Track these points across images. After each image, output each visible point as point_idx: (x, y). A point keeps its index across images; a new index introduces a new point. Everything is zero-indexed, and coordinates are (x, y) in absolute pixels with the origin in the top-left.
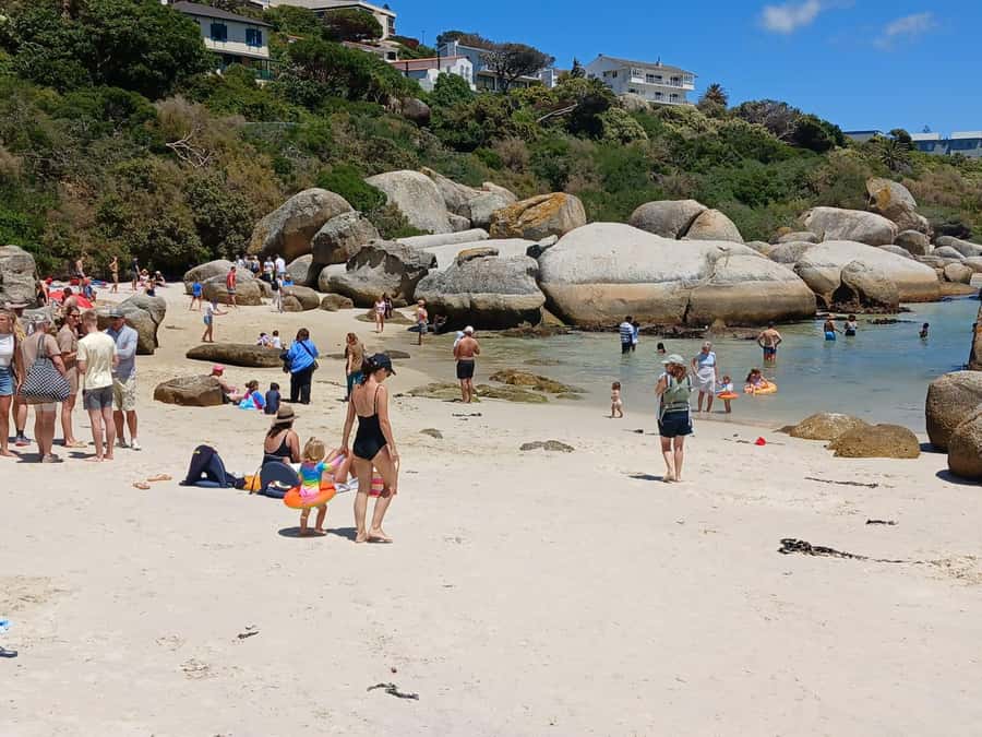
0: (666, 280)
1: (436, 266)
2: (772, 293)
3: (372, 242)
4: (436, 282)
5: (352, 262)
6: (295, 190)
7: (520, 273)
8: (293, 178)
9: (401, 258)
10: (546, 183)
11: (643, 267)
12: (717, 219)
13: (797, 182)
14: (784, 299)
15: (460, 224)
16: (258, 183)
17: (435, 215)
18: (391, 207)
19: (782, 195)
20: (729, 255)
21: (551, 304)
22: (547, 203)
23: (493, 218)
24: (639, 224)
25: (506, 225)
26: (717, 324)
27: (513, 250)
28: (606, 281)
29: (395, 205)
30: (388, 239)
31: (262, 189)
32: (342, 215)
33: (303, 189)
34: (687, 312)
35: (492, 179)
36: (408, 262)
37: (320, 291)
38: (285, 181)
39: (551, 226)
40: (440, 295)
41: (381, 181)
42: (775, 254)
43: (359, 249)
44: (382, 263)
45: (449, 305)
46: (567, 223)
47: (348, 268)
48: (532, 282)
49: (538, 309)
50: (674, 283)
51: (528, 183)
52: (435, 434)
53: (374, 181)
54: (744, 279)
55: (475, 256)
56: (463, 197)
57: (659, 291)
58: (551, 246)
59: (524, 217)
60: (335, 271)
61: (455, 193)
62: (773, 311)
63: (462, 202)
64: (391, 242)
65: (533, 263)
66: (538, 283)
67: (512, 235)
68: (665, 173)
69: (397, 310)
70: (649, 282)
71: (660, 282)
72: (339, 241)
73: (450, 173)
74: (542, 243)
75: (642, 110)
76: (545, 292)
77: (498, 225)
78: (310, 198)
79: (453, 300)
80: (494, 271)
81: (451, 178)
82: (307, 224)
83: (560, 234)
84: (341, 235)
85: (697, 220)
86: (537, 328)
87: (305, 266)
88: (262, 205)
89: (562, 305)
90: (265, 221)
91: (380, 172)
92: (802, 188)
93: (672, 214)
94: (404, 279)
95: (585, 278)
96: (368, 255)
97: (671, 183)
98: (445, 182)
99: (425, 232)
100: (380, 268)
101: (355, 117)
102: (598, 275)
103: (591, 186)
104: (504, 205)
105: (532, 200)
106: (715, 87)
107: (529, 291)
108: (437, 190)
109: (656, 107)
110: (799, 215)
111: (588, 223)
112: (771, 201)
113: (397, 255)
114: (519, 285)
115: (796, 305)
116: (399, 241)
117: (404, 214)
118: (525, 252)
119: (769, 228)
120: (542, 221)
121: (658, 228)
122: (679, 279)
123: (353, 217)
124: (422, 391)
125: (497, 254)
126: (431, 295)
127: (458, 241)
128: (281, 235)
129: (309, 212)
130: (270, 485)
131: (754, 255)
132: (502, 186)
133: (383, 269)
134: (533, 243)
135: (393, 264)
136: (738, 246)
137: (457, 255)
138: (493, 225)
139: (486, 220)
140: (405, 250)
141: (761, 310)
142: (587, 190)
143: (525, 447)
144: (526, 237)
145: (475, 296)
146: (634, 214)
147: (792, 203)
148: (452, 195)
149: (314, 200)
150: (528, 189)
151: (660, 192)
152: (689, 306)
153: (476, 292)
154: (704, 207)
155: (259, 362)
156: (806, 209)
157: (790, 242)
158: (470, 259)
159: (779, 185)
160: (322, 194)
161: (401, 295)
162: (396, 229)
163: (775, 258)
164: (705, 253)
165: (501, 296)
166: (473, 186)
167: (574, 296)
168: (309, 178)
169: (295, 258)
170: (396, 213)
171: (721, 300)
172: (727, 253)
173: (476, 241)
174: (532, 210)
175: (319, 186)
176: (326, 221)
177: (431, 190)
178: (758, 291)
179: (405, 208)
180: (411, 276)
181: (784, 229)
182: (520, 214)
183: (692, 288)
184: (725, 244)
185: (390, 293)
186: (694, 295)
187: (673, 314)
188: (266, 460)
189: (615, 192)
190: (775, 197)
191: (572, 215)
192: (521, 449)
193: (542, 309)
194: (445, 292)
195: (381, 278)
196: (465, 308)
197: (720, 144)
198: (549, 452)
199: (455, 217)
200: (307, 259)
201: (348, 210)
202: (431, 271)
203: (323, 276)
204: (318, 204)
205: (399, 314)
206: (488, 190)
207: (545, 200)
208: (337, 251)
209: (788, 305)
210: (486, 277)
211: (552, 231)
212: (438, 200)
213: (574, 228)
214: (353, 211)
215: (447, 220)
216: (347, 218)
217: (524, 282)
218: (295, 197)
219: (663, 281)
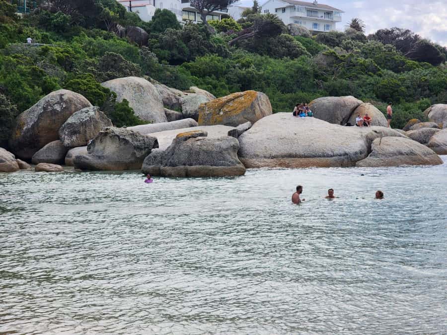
0: (336, 156)
1: (158, 147)
3: (107, 129)
5: (92, 145)
7: (225, 150)
9: (130, 141)
11: (319, 145)
12: (371, 109)
15: (174, 117)
17: (155, 110)
18: (122, 104)
20: (381, 137)
22: (242, 99)
23: (200, 110)
25: (211, 115)
27: (217, 134)
30: (118, 126)
32: (84, 110)
33: (53, 91)
36: (135, 143)
39: (246, 115)
40: (162, 168)
41: (113, 84)
43: (97, 134)
46: (258, 112)
47: (89, 149)
48: (234, 157)
50: (342, 157)
53: (107, 85)
54: (395, 154)
55: (189, 138)
58: (246, 130)
59: (226, 109)
60: (78, 152)
61: (169, 95)
63: (175, 101)
64: (122, 128)
65: (234, 141)
66: (239, 158)
67: (216, 123)
68: (325, 80)
70: (324, 156)
71: (331, 156)
72: (81, 128)
74: (240, 127)
75: (305, 36)
77: (204, 115)
78: (58, 97)
80: (204, 148)
81: (166, 84)
82: (56, 117)
83: (253, 121)
84: (83, 125)
85: (355, 112)
87: (55, 148)
90: (23, 116)
91: (112, 77)
93: (337, 106)
94: (134, 156)
95: (274, 154)
96: (104, 139)
98: (162, 87)
99: (147, 122)
100: (114, 149)
101: (92, 39)
102: (285, 152)
104: (207, 101)
105: (230, 97)
106: (355, 21)
107: (233, 164)
108: (156, 91)
109: (314, 33)
111: (274, 112)
113: (127, 138)
114: (224, 159)
116: (129, 128)
118: (227, 134)
120: (238, 112)
121: (327, 116)
122: (347, 154)
123: (92, 111)
127: (174, 128)
128: (36, 125)
129: (58, 108)
131: (401, 136)
132: (204, 89)
133: (116, 150)
134: (232, 128)
135: (124, 145)
137: (175, 137)
138: (200, 116)
139: (193, 113)
140: (133, 135)
144: (226, 124)
145: (189, 168)
148: (167, 96)
149: (61, 99)
153: (191, 165)
154: (360, 102)
158: (185, 139)
160: (68, 94)
164: (364, 136)
165: (211, 168)
166: (182, 90)
169: (47, 144)
172: (379, 134)
173: (187, 127)
174: (230, 104)
176: (71, 114)
177: (151, 91)
180: (138, 154)
181: (413, 120)
182: (221, 107)
184: (378, 129)
191: (262, 107)
194: (166, 165)
197: (363, 59)
199: (170, 112)
200: (57, 143)
201: (89, 106)
202: (153, 150)
203: (69, 156)
204: (65, 102)
206: (194, 93)
207: (241, 96)
210: (198, 153)
211: (246, 119)
212: (156, 99)
213: (264, 116)
214: (92, 106)
215: (163, 114)
216: (87, 112)
217: (228, 156)
218: (47, 96)
219: (334, 156)
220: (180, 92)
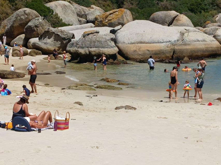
0: (165, 42)
1: (74, 38)
2: (206, 46)
3: (49, 29)
4: (75, 44)
5: (41, 37)
6: (17, 9)
7: (108, 40)
8: (16, 4)
9: (60, 35)
10: (115, 5)
11: (156, 37)
12: (184, 18)
13: (212, 4)
14: (210, 49)
15: (83, 22)
16: (2, 6)
17: (73, 18)
18: (55, 15)
19: (207, 9)
20: (189, 32)
21: (121, 52)
22: (117, 13)
23: (96, 19)
24: (154, 20)
25: (101, 21)
26: (186, 59)
27: (105, 31)
28: (141, 43)
29: (57, 14)
30: (55, 27)
31: (4, 8)
32: (36, 18)
33: (20, 9)
34: (173, 54)
35: (94, 4)
36: (63, 36)
37: (28, 49)
38: (13, 6)
39: (119, 22)
40: (77, 49)
42: (206, 31)
43: (43, 31)
44: (53, 37)
45: (81, 53)
46: (125, 20)
47: (39, 39)
48: (113, 44)
49: (115, 54)
50: (168, 43)
51: (108, 5)
52: (80, 104)
53: (49, 5)
54: (195, 41)
55: (90, 34)
56: (83, 11)
57: (162, 46)
58: (119, 29)
59: (109, 18)
60: (34, 40)
61: (80, 10)
62: (207, 53)
63: (83, 13)
64: (56, 29)
65: (113, 36)
66: (115, 44)
67: (104, 25)
68: (162, 1)
69: (59, 55)
70: (158, 43)
71: (162, 43)
72: (35, 29)
73: (78, 2)
74: (116, 28)
76: (118, 47)
77: (98, 21)
78: (23, 12)
79: (82, 51)
80: (98, 39)
81: (79, 4)
82: (22, 22)
83: (123, 25)
84: (36, 26)
85: (176, 19)
86: (115, 61)
87: (22, 38)
88: (4, 15)
89: (124, 52)
90: (5, 21)
91: (50, 1)
92: (214, 6)
93: (166, 16)
94: (62, 43)
95: (133, 42)
96: (47, 34)
97: (164, 5)
98: (76, 5)
99: (69, 25)
100: (52, 39)
102: (138, 41)
103: (133, 6)
104: (100, 14)
105: (111, 12)
107: (112, 47)
108: (73, 8)
110: (213, 16)
111: (134, 20)
112: (203, 11)
113: (59, 34)
114: (108, 45)
115: (215, 51)
116: (60, 28)
117: (60, 18)
118: (109, 32)
119: (202, 22)
120: (115, 20)
121: (161, 22)
122: (170, 41)
123: (40, 19)
124: (72, 87)
125: (98, 33)
126: (72, 49)
127: (82, 28)
128: (12, 27)
129: (22, 17)
130: (16, 126)
131: (199, 32)
132: (98, 7)
133: (53, 40)
134: (112, 28)
135: (57, 38)
136: (192, 28)
137: (83, 33)
138: (96, 22)
139: (92, 20)
140: (62, 32)
141: (202, 53)
142: (131, 8)
143: (117, 108)
144: (109, 26)
145: (90, 49)
146: (151, 17)
147: (210, 12)
148: (79, 10)
149: (25, 13)
150: (108, 8)
151: (160, 8)
152: (174, 52)
153: (91, 48)
154: (178, 14)
155: (6, 77)
156: (216, 14)
157: (210, 27)
158: (88, 35)
159: (206, 5)
160: (28, 10)
161: (61, 49)
162: (57, 23)
163: (206, 33)
164: (179, 31)
165: (101, 49)
166: (87, 7)
167: (130, 49)
168: (22, 4)
169: (18, 36)
170: (57, 18)
171: (187, 50)
172: (188, 31)
173: (89, 28)
174: (111, 16)
175: (27, 7)
176: (29, 21)
177: (71, 8)
178: (200, 46)
179: (61, 15)
180: (65, 42)
181: (208, 22)
182: (107, 17)
183: (175, 45)
184: (187, 28)
185: (57, 49)
186: (176, 48)
187: (168, 55)
188: (14, 116)
189: (142, 8)
190: (204, 10)
191: (127, 17)
192: (115, 109)
193: (117, 54)
194: (79, 48)
195: (53, 43)
196: (87, 54)
198: (127, 110)
199: (81, 19)
200: (23, 36)
201: (39, 17)
202: (72, 40)
203: (29, 43)
204: (26, 14)
205: (60, 57)
206: (93, 8)
207: (117, 11)
208: (34, 33)
209: (212, 51)
210: (94, 42)
211: (119, 24)
212: (74, 12)
213: (128, 22)
214: (40, 17)
215: (77, 20)
216: (38, 20)
217: (110, 44)
218: (17, 12)
219: (164, 42)
220: (86, 8)
